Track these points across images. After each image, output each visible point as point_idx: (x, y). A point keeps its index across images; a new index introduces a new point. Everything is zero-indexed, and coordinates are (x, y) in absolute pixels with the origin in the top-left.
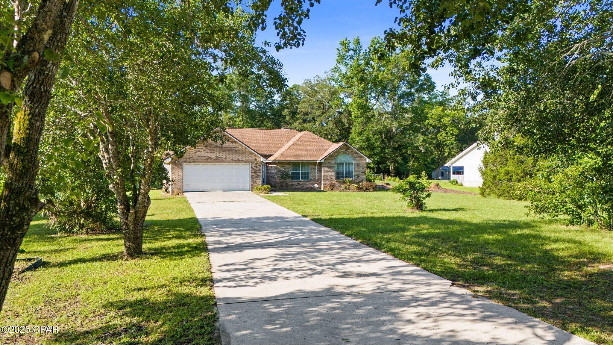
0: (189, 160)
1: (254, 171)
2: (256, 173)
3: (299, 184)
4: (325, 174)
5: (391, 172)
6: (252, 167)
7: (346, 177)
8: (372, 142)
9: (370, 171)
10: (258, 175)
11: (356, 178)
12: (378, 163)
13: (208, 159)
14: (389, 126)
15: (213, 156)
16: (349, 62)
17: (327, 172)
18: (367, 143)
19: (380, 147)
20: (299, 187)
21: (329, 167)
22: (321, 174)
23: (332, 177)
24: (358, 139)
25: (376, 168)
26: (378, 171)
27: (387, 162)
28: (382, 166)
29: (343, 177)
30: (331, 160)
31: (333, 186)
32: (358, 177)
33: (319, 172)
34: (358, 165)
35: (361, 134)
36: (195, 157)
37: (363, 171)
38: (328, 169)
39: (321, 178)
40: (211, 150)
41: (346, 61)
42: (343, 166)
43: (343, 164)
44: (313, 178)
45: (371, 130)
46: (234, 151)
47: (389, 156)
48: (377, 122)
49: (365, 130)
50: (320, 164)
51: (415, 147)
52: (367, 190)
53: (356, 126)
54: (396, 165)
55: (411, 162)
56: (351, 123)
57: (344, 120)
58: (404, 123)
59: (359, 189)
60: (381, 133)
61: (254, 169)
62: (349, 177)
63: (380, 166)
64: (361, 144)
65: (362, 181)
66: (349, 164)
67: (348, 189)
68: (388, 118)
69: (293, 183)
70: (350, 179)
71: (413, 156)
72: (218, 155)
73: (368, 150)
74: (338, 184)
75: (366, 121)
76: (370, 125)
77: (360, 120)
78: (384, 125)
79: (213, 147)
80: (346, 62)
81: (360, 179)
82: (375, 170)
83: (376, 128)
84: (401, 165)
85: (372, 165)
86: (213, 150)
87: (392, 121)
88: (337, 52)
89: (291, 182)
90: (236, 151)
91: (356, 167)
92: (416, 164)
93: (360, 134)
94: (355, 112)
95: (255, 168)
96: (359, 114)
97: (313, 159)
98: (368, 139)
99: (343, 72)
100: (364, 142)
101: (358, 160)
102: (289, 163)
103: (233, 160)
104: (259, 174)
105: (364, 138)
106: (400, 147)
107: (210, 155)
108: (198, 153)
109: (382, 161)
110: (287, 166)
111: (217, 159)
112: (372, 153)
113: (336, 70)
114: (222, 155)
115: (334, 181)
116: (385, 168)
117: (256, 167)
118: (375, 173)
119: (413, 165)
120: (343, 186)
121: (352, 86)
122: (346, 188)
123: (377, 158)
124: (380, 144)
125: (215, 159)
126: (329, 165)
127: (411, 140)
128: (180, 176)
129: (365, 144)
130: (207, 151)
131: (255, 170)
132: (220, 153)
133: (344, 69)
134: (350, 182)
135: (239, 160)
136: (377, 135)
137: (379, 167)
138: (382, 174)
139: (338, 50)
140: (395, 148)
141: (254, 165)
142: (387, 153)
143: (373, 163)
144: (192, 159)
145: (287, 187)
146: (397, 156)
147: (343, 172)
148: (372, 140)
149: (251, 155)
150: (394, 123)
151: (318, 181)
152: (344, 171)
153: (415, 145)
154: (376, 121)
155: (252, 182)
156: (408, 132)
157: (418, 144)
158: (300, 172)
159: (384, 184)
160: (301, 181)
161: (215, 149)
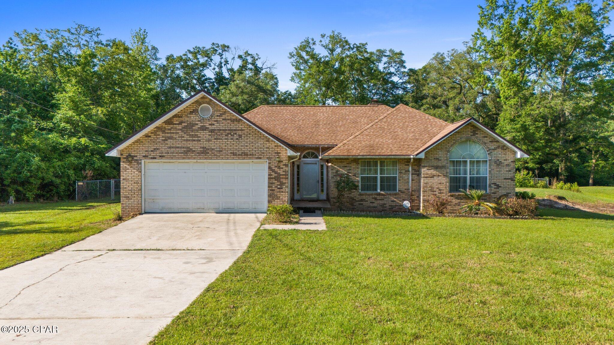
0: (153, 154)
1: (274, 175)
2: (277, 178)
3: (376, 199)
4: (426, 180)
5: (561, 174)
6: (270, 168)
7: (472, 187)
8: (531, 131)
9: (528, 174)
10: (282, 184)
11: (493, 190)
12: (541, 162)
13: (187, 153)
14: (559, 108)
15: (196, 146)
16: (497, 23)
17: (433, 176)
18: (523, 133)
19: (544, 139)
20: (375, 205)
21: (436, 168)
22: (420, 182)
23: (441, 187)
24: (508, 127)
25: (538, 168)
26: (541, 173)
27: (555, 161)
28: (546, 167)
29: (465, 188)
30: (441, 154)
31: (443, 204)
32: (498, 187)
33: (415, 177)
34: (498, 163)
35: (514, 121)
36: (164, 148)
37: (510, 175)
38: (433, 172)
39: (420, 189)
40: (192, 136)
41: (493, 22)
42: (465, 165)
43: (465, 162)
44: (403, 188)
45: (529, 115)
46: (236, 137)
47: (557, 152)
48: (540, 102)
49: (519, 116)
50: (418, 162)
51: (602, 138)
52: (515, 214)
53: (506, 110)
54: (568, 164)
55: (594, 161)
56: (499, 107)
57: (490, 105)
58: (583, 104)
59: (500, 212)
60: (544, 118)
61: (273, 171)
62: (478, 188)
63: (544, 166)
64: (514, 134)
65: (506, 195)
66: (478, 162)
67: (474, 212)
68: (557, 96)
69: (364, 197)
70: (480, 192)
71: (596, 152)
72: (207, 145)
73: (525, 144)
74: (455, 201)
75: (521, 103)
76: (528, 108)
77: (512, 102)
78: (551, 107)
79: (197, 131)
80: (492, 24)
81: (501, 192)
82: (537, 172)
83: (537, 112)
84: (577, 164)
85: (531, 165)
86: (196, 136)
87: (564, 100)
88: (480, 11)
89: (361, 195)
90: (240, 136)
91: (494, 167)
92: (602, 163)
93: (512, 120)
94: (504, 91)
95: (276, 169)
96: (512, 94)
97: (404, 152)
98: (524, 128)
99: (489, 39)
100: (519, 132)
101: (499, 154)
102: (356, 160)
103: (234, 154)
104: (284, 181)
105: (518, 126)
106: (576, 139)
107: (190, 145)
108: (169, 142)
109: (548, 158)
110: (353, 166)
111: (205, 153)
112: (530, 148)
113: (478, 35)
114: (214, 145)
115: (445, 196)
116: (551, 169)
117: (279, 167)
118: (535, 176)
119: (598, 165)
120: (465, 206)
121: (501, 55)
122: (471, 210)
123: (538, 155)
124: (544, 134)
125: (200, 153)
126: (435, 163)
127: (596, 127)
128: (137, 183)
129: (520, 135)
130: (186, 137)
131: (276, 173)
132: (209, 140)
133: (488, 34)
134: (479, 198)
135: (245, 155)
136: (539, 122)
137: (541, 167)
138: (547, 179)
139: (481, 7)
140: (566, 141)
141: (274, 164)
142: (556, 148)
143: (533, 162)
144: (158, 153)
145: (352, 204)
146: (570, 152)
147: (465, 178)
148: (532, 129)
149: (268, 144)
150: (567, 103)
151: (413, 196)
152: (468, 176)
153: (602, 135)
154: (537, 101)
155: (269, 196)
156: (590, 116)
157: (606, 134)
158: (379, 176)
159: (552, 198)
160: (379, 194)
161: (201, 134)
